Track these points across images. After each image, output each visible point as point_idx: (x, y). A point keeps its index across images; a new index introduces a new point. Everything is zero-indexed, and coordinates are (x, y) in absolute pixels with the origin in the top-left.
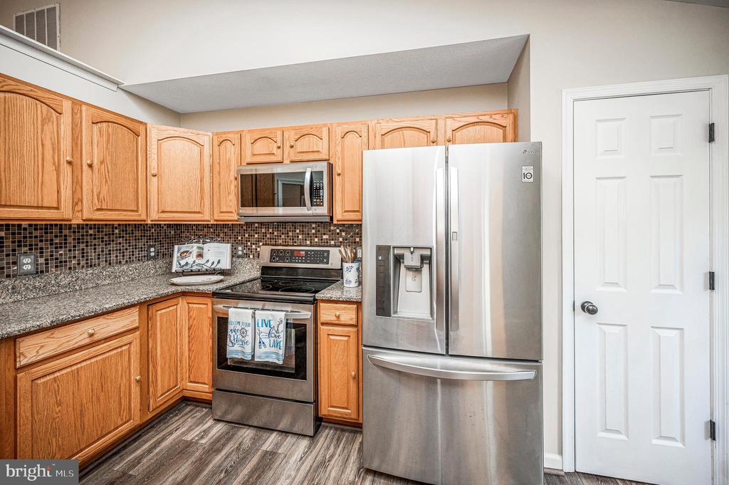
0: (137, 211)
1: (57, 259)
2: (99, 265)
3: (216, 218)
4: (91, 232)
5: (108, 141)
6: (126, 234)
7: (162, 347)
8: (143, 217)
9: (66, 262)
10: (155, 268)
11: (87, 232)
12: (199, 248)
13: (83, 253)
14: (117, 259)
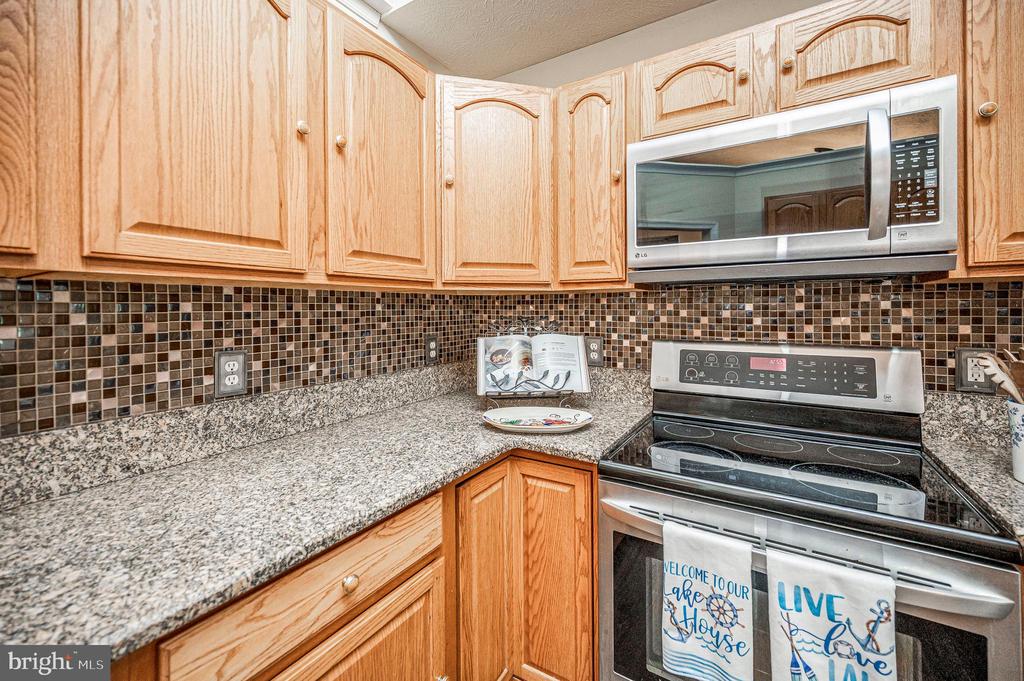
0: (418, 261)
1: (283, 362)
2: (352, 375)
3: (563, 277)
4: (339, 308)
5: (373, 99)
6: (394, 313)
7: (480, 586)
8: (430, 275)
9: (298, 368)
10: (438, 382)
11: (333, 307)
12: (524, 343)
13: (326, 351)
14: (379, 364)
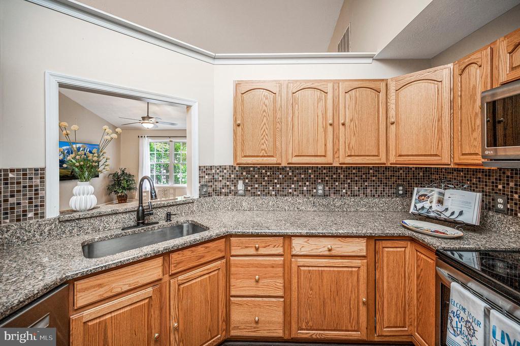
0: (377, 156)
1: (334, 188)
2: (359, 195)
3: (457, 161)
4: (354, 171)
5: (356, 102)
6: (379, 174)
8: (383, 160)
9: (339, 191)
10: (403, 205)
11: (352, 171)
12: (440, 193)
13: (349, 186)
14: (372, 193)
